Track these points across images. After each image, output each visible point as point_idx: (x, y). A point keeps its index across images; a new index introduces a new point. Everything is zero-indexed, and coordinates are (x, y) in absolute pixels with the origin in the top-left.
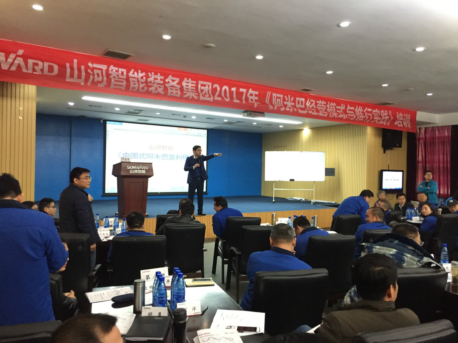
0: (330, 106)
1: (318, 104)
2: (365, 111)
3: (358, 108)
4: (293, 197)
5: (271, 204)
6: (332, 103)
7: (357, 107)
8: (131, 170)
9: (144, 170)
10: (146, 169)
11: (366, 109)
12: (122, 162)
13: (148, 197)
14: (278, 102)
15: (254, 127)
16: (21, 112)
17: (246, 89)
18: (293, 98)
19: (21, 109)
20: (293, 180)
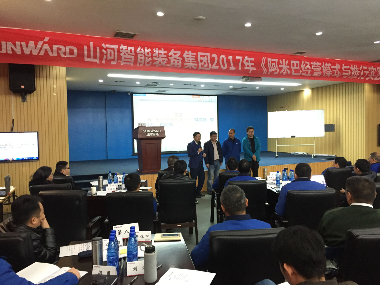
0: (325, 66)
1: (312, 66)
2: (360, 69)
3: (353, 67)
4: (296, 152)
5: (274, 158)
6: (327, 63)
7: (352, 65)
8: (146, 133)
9: (158, 133)
10: (159, 132)
11: (362, 67)
12: (139, 127)
13: (162, 156)
14: (274, 66)
15: (257, 91)
16: (54, 90)
17: (242, 56)
18: (287, 62)
19: (55, 87)
20: (294, 137)
